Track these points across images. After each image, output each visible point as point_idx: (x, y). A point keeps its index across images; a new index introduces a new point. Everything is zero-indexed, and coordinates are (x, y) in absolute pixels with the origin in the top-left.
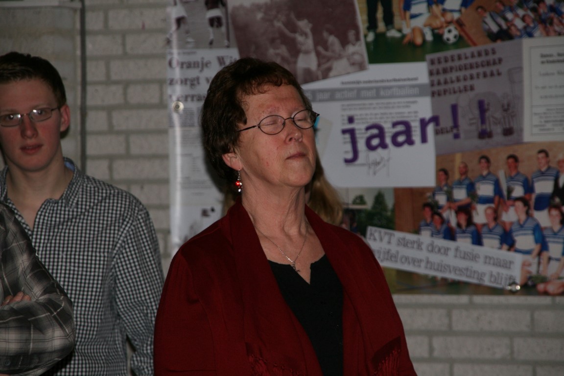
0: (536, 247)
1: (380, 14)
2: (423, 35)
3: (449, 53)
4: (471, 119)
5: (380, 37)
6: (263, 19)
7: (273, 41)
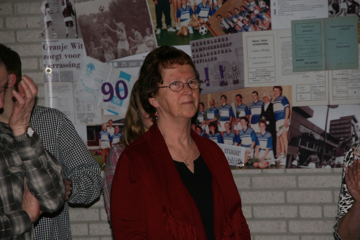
0: (253, 144)
1: (163, 19)
2: (188, 31)
3: (202, 40)
4: (215, 76)
5: (164, 32)
6: (97, 22)
7: (103, 34)
